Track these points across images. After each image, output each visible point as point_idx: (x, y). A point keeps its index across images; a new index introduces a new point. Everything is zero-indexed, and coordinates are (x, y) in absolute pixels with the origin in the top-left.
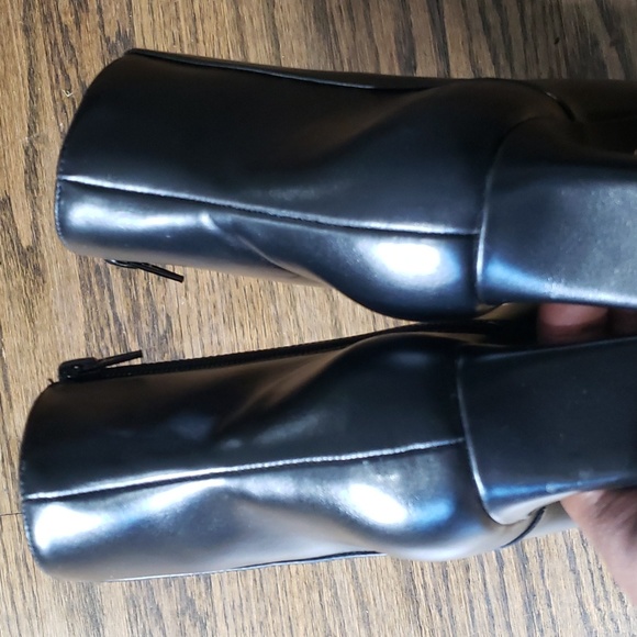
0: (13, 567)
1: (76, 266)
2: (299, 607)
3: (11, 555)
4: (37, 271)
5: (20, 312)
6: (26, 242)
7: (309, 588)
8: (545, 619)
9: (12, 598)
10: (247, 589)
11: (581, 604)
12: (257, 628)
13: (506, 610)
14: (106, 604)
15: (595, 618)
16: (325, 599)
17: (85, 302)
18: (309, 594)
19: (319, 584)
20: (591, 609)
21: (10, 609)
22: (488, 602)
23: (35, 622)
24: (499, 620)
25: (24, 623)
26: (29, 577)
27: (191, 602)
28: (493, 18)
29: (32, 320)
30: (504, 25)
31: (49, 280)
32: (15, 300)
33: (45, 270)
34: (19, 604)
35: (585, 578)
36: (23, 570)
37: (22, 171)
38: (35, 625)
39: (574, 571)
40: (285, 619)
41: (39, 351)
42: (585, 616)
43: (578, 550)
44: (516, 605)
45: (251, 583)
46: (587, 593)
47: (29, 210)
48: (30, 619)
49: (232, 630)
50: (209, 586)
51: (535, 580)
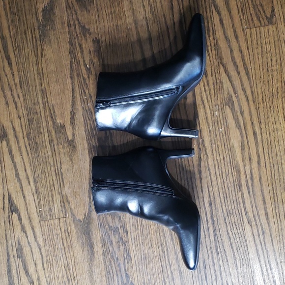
0: (63, 233)
1: (87, 146)
2: (153, 237)
3: (63, 230)
4: (74, 147)
5: (68, 159)
6: (70, 138)
7: (156, 232)
8: (219, 235)
9: (63, 242)
10: (138, 234)
11: (227, 231)
12: (141, 244)
13: (209, 234)
14: (95, 241)
15: (230, 234)
16: (161, 235)
17: (89, 156)
18: (156, 234)
19: (159, 231)
20: (230, 232)
21: (62, 246)
22: (204, 232)
23: (70, 249)
24: (207, 236)
25: (67, 250)
26: (69, 236)
27: (122, 239)
28: (207, 88)
29: (72, 161)
30: (210, 90)
31: (77, 150)
32: (66, 156)
33: (76, 147)
34: (65, 244)
35: (228, 224)
36: (67, 234)
37: (69, 118)
38: (71, 250)
39: (226, 223)
40: (149, 241)
41: (74, 170)
42: (228, 233)
43: (227, 218)
44: (211, 232)
45: (140, 232)
46: (229, 228)
47: (71, 129)
48: (69, 248)
49: (134, 245)
50: (127, 234)
51: (216, 225)
